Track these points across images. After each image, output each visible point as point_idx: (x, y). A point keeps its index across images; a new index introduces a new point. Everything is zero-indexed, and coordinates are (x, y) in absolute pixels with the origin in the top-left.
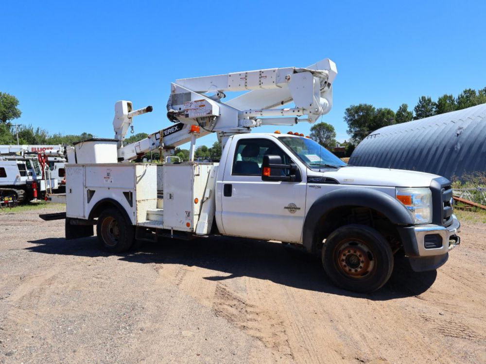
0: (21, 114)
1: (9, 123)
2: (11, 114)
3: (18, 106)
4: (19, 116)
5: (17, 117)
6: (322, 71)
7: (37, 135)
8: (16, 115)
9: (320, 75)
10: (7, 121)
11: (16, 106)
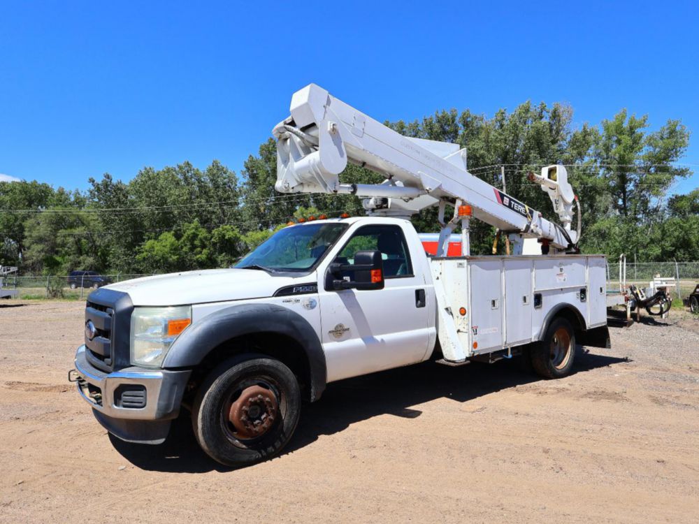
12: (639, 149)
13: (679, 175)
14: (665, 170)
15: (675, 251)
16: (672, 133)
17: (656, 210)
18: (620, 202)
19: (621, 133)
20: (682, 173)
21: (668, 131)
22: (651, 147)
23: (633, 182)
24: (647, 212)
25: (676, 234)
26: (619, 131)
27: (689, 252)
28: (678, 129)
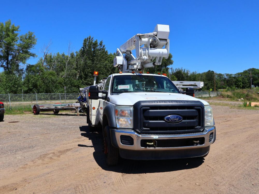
0: (173, 62)
1: (168, 68)
2: (168, 63)
3: (172, 58)
4: (172, 64)
5: (171, 64)
6: (144, 34)
7: (184, 73)
8: (171, 63)
9: (143, 37)
10: (167, 67)
11: (171, 58)
12: (16, 41)
13: (32, 56)
14: (27, 52)
15: (33, 89)
16: (30, 37)
17: (22, 70)
18: (4, 64)
19: (9, 31)
20: (33, 55)
21: (29, 36)
22: (21, 41)
23: (12, 56)
24: (18, 70)
25: (33, 81)
26: (8, 29)
27: (37, 89)
28: (33, 36)
